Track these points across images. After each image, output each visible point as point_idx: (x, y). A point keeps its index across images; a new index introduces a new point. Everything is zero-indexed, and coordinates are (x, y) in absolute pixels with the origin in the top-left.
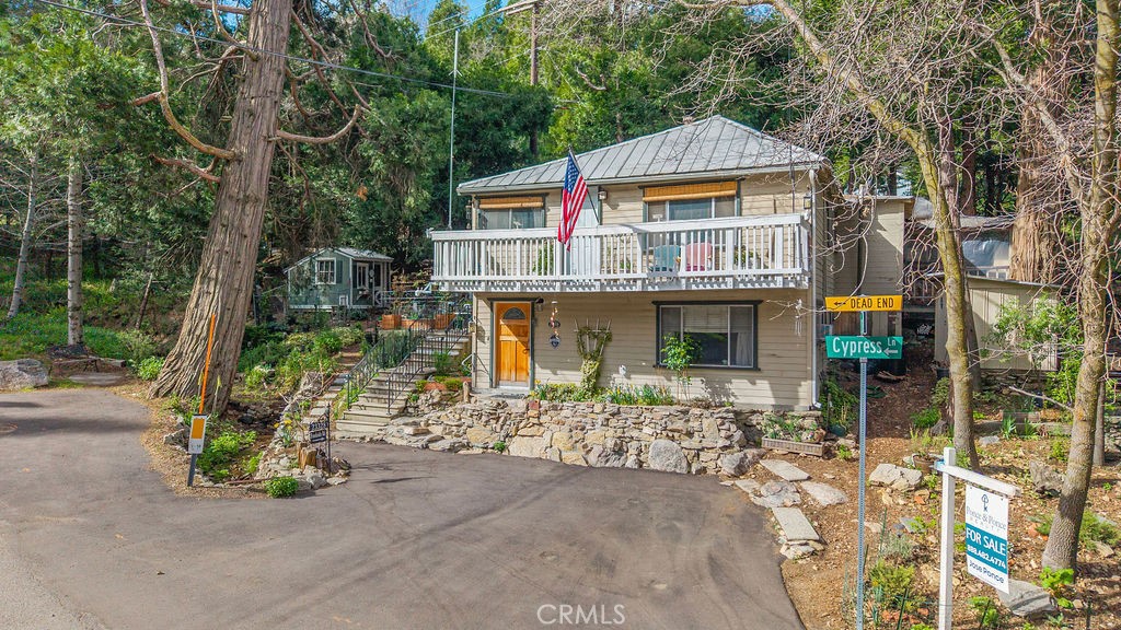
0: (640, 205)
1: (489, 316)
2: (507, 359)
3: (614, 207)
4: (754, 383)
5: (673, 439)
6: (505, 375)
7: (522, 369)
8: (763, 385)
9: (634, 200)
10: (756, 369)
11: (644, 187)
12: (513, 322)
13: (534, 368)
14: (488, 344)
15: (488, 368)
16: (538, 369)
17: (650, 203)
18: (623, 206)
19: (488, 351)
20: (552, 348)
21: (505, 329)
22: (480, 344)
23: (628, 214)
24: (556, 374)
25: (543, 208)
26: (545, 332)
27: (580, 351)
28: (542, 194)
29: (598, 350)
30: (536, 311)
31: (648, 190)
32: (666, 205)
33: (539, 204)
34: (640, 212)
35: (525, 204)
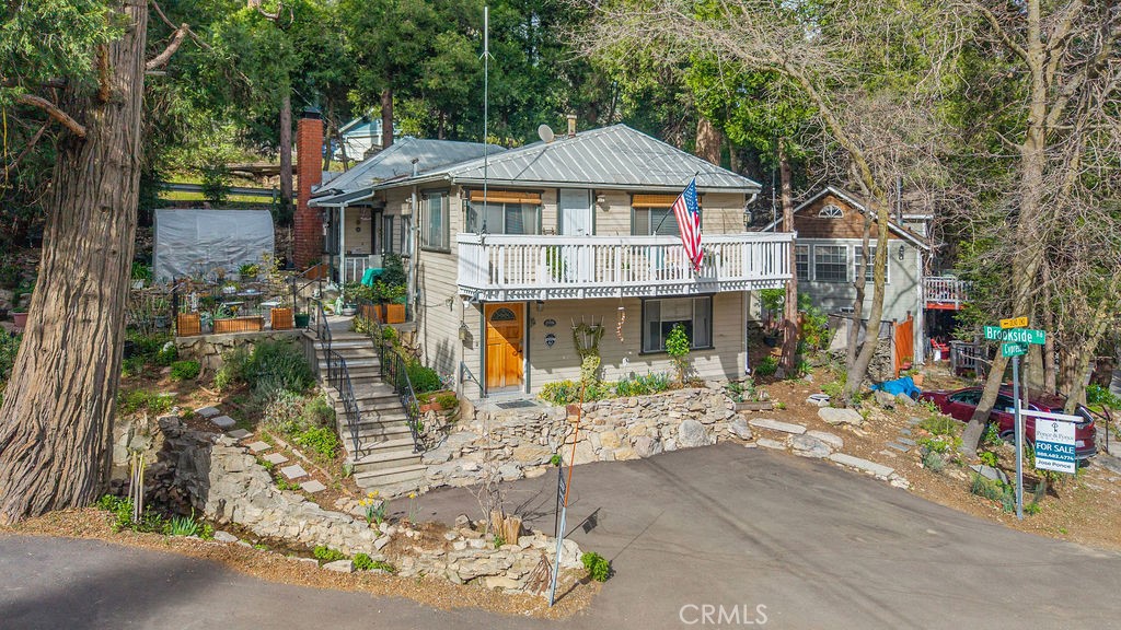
0: (628, 209)
1: (478, 319)
2: (497, 363)
3: (606, 209)
4: (709, 359)
5: (694, 418)
6: (493, 382)
7: (512, 372)
8: (716, 359)
9: (622, 204)
10: (712, 348)
11: (632, 194)
12: (504, 324)
13: (528, 371)
14: (477, 350)
15: (478, 377)
16: (533, 370)
17: (637, 208)
18: (613, 209)
19: (478, 357)
20: (547, 347)
21: (493, 333)
22: (467, 350)
23: (617, 216)
24: (550, 373)
25: (539, 205)
26: (539, 331)
27: (577, 347)
28: (539, 191)
29: (595, 345)
30: (532, 311)
31: (636, 197)
32: (650, 212)
33: (538, 201)
34: (629, 216)
35: (523, 201)
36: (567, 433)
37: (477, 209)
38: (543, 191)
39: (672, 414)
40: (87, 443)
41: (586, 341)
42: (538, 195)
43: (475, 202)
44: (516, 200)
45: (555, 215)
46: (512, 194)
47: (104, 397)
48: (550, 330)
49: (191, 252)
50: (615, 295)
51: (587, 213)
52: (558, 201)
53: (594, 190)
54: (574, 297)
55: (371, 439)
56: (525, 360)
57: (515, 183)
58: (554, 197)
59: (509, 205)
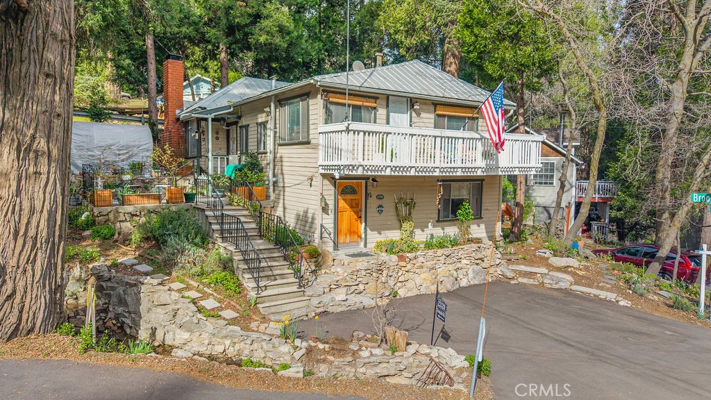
0: (432, 116)
1: (332, 192)
2: (344, 226)
3: (418, 115)
4: (479, 226)
5: (478, 264)
6: (341, 239)
7: (354, 232)
8: (483, 226)
9: (429, 112)
10: (481, 217)
11: (436, 104)
12: (349, 197)
13: (365, 232)
14: (332, 216)
15: (332, 235)
16: (369, 231)
17: (439, 116)
18: (423, 115)
19: (332, 221)
20: (377, 214)
21: (342, 204)
22: (325, 216)
23: (425, 120)
24: (380, 234)
25: (375, 108)
26: (374, 203)
27: (398, 215)
28: (375, 97)
29: (410, 214)
30: (369, 188)
31: (438, 107)
32: (446, 119)
33: (374, 105)
34: (433, 121)
35: (365, 104)
36: (400, 274)
37: (332, 108)
38: (377, 98)
39: (464, 261)
40: (45, 279)
41: (404, 210)
42: (374, 100)
43: (332, 103)
44: (360, 103)
45: (385, 117)
46: (357, 98)
47: (57, 240)
48: (380, 202)
49: (90, 153)
50: (435, 174)
51: (406, 117)
52: (387, 106)
53: (411, 99)
54: (408, 174)
55: (264, 279)
56: (364, 224)
57: (362, 89)
58: (385, 104)
59: (355, 107)
